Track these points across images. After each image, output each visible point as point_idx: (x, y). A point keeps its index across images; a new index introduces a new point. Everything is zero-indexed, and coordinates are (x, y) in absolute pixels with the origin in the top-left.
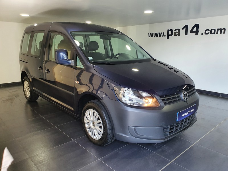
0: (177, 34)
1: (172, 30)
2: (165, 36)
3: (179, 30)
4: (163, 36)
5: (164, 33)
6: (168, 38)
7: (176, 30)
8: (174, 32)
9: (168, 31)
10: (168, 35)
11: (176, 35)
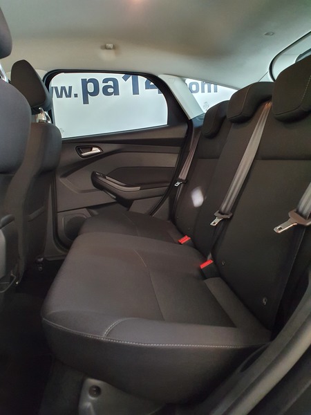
0: (111, 90)
1: (95, 82)
2: (76, 96)
3: (115, 81)
4: (69, 96)
5: (70, 88)
6: (86, 101)
7: (106, 81)
8: (101, 85)
9: (85, 82)
10: (85, 93)
11: (111, 94)
